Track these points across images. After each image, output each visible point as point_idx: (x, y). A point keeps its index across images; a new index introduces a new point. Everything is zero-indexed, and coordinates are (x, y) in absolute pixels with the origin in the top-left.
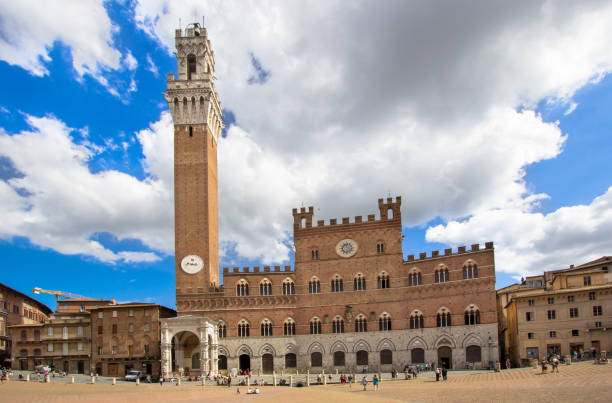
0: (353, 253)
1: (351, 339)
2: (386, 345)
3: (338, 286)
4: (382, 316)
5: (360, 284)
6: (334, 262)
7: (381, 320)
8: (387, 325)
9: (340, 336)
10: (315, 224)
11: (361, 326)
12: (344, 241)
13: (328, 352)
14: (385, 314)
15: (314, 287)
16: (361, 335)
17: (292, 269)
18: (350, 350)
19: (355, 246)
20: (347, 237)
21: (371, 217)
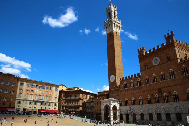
0: (158, 63)
1: (162, 107)
2: (178, 110)
3: (155, 79)
4: (174, 93)
5: (163, 77)
6: (152, 69)
7: (174, 95)
8: (176, 98)
9: (159, 105)
10: (144, 54)
11: (166, 100)
12: (155, 58)
13: (154, 113)
14: (175, 93)
15: (147, 81)
16: (166, 105)
17: (140, 74)
18: (163, 112)
19: (159, 59)
20: (155, 56)
21: (162, 45)
